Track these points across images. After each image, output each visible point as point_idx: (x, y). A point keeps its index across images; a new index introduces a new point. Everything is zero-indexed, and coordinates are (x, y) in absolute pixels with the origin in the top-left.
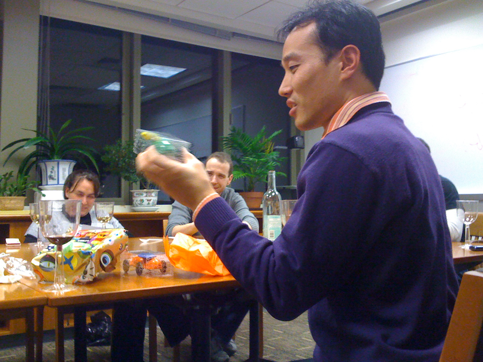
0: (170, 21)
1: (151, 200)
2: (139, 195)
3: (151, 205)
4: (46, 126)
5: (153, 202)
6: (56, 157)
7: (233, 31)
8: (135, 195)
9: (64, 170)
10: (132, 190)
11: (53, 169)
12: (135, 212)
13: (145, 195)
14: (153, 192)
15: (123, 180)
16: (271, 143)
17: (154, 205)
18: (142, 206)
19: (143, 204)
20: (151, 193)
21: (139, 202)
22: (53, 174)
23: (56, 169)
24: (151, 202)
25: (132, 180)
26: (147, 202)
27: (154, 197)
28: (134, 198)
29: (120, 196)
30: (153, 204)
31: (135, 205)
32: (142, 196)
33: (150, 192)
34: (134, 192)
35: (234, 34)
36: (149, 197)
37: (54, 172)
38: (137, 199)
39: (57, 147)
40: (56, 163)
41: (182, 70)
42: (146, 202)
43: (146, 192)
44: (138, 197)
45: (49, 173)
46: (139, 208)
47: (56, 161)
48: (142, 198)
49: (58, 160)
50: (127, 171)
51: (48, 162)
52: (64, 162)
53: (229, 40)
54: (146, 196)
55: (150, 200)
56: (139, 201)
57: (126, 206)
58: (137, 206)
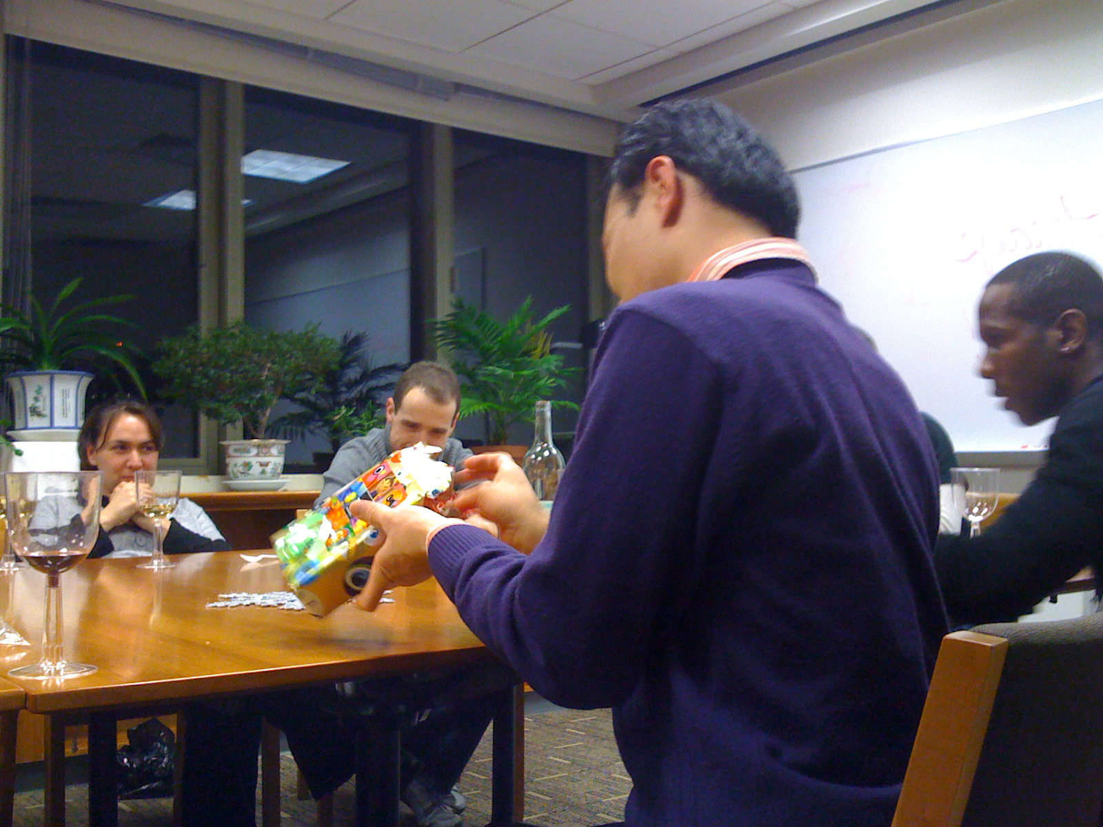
0: (311, 54)
1: (270, 464)
2: (241, 453)
3: (269, 475)
4: (24, 293)
5: (274, 470)
6: (46, 365)
7: (457, 81)
8: (231, 451)
9: (65, 394)
10: (225, 440)
11: (39, 391)
12: (232, 490)
13: (254, 451)
14: (273, 445)
15: (203, 419)
16: (546, 335)
17: (275, 475)
18: (249, 476)
19: (251, 472)
20: (270, 448)
21: (241, 469)
22: (38, 404)
23: (46, 392)
24: (269, 469)
25: (225, 418)
26: (260, 469)
27: (275, 456)
28: (228, 460)
29: (195, 453)
30: (275, 472)
31: (232, 476)
32: (249, 455)
33: (265, 446)
34: (229, 445)
35: (459, 88)
36: (265, 456)
37: (41, 398)
38: (235, 462)
39: (49, 343)
40: (47, 378)
41: (340, 164)
42: (256, 469)
43: (258, 446)
44: (240, 457)
45: (30, 402)
46: (242, 482)
47: (47, 374)
48: (248, 460)
49: (50, 371)
50: (213, 397)
51: (26, 375)
52: (65, 376)
53: (447, 100)
54: (257, 455)
55: (267, 464)
56: (242, 465)
57: (211, 477)
58: (236, 477)
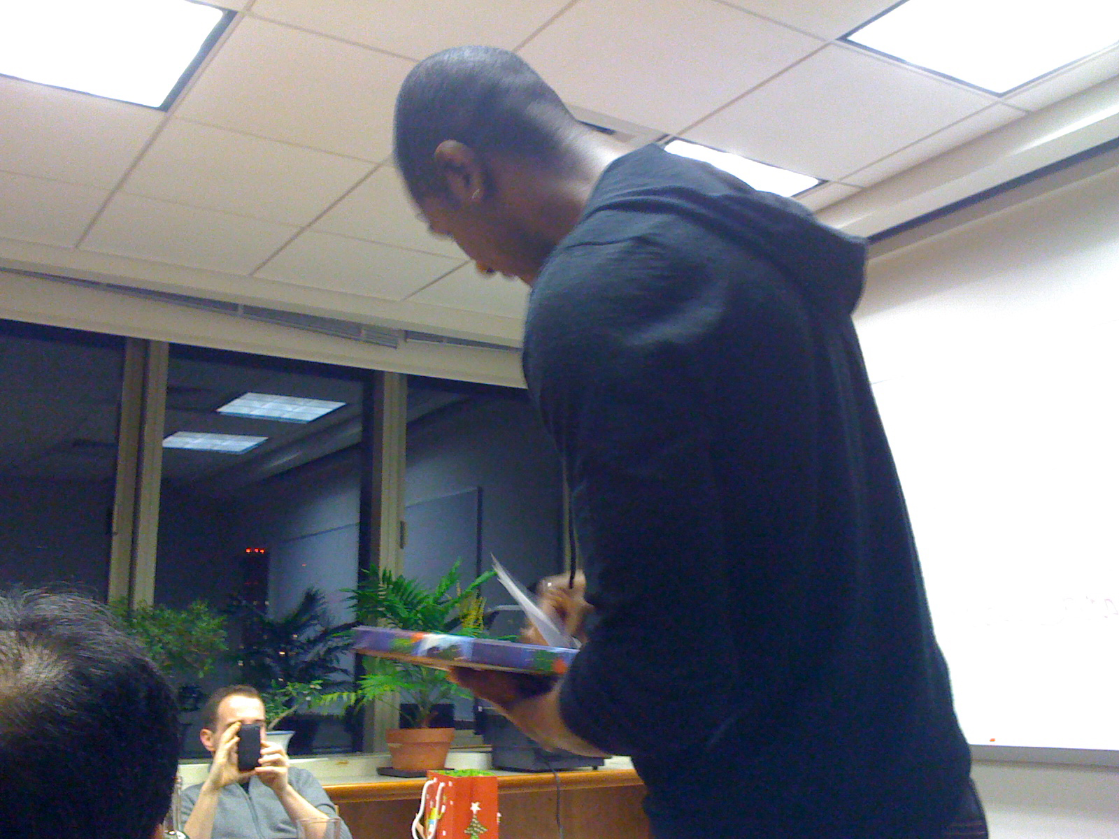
7: (404, 328)
35: (409, 335)
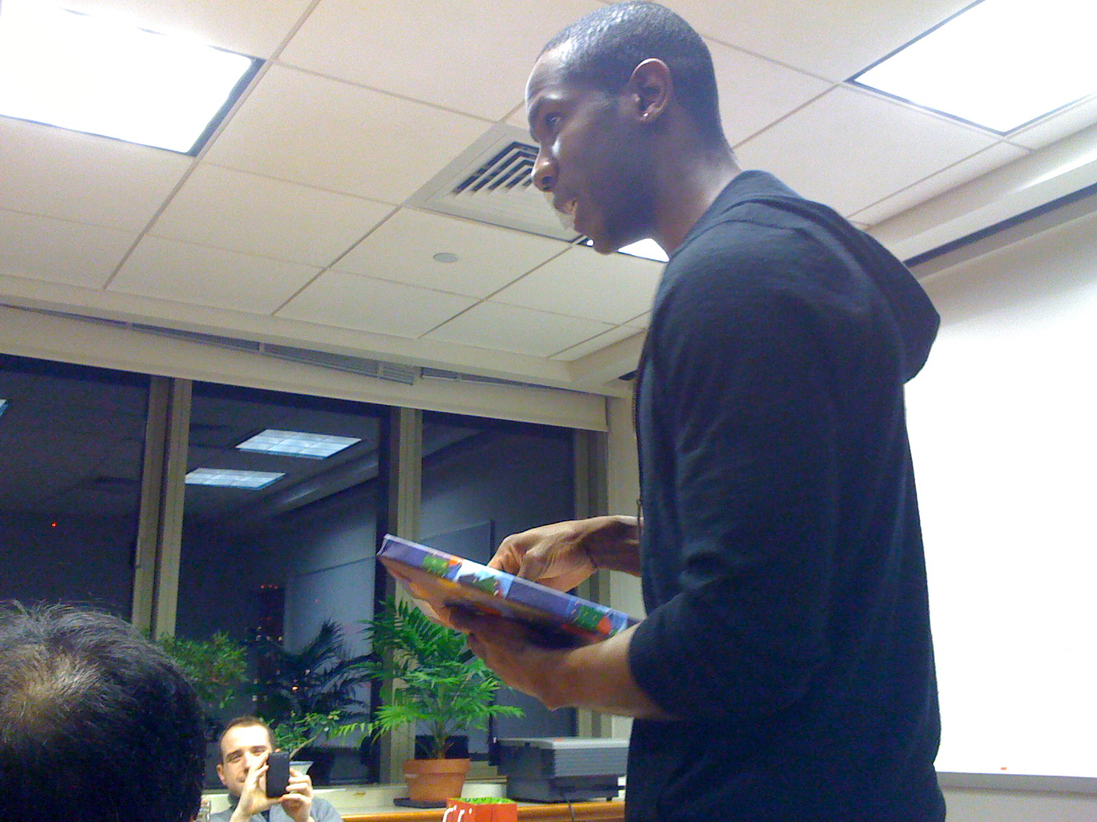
0: (262, 349)
7: (421, 365)
35: (424, 371)
53: (411, 384)
